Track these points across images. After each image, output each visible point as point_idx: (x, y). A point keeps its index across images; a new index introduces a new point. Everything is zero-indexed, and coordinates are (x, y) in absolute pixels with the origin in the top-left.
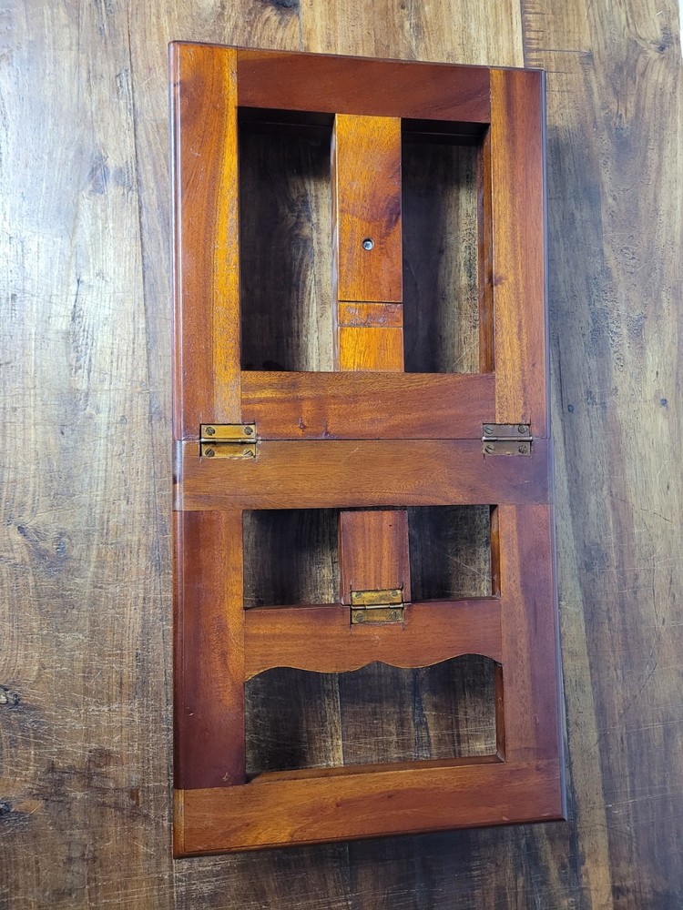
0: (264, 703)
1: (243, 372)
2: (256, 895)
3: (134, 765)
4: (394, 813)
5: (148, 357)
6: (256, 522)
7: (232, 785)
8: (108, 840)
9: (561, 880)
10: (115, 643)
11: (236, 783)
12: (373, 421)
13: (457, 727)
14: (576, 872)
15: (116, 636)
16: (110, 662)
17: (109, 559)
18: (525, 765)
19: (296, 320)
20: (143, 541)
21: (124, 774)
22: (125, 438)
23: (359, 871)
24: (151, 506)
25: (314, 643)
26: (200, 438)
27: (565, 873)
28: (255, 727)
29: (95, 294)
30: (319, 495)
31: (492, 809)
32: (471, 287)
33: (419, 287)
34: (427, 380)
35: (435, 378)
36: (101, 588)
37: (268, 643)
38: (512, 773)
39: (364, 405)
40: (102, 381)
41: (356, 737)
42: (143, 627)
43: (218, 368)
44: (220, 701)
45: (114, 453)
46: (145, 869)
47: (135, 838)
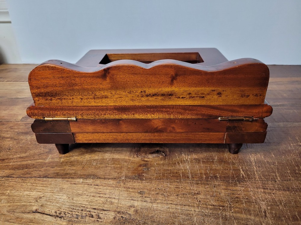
5: (102, 178)
17: (242, 206)
20: (224, 187)
22: (153, 193)
24: (199, 182)
29: (49, 203)
36: (265, 212)
40: (112, 203)
42: (284, 190)
45: (164, 199)
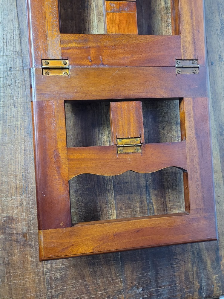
0: (81, 195)
1: (61, 34)
2: (81, 277)
3: (24, 223)
4: (140, 238)
5: (20, 40)
6: (74, 115)
7: (65, 227)
8: (14, 255)
9: (212, 268)
10: (13, 170)
11: (67, 226)
12: (124, 58)
13: (166, 204)
14: (218, 264)
15: (13, 167)
16: (10, 178)
17: (8, 133)
18: (199, 216)
19: (87, 23)
20: (23, 124)
21: (21, 227)
22: (12, 78)
23: (125, 266)
25: (100, 162)
26: (42, 66)
27: (214, 265)
28: (77, 205)
30: (100, 93)
31: (184, 236)
32: (167, 8)
33: (143, 8)
34: (148, 38)
35: (152, 37)
37: (79, 163)
38: (193, 219)
39: (120, 51)
41: (122, 209)
43: (49, 32)
44: (58, 189)
45: (7, 85)
46: (31, 267)
47: (26, 254)
